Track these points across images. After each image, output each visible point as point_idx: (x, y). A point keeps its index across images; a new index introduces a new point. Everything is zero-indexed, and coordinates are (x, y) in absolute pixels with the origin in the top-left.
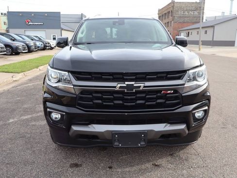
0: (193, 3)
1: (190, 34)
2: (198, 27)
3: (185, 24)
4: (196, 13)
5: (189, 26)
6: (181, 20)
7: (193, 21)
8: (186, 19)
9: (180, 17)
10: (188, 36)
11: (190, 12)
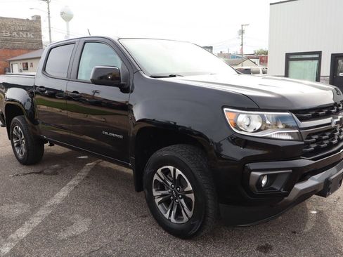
0: (23, 20)
1: (29, 65)
2: (39, 56)
3: (15, 51)
4: (30, 35)
5: (23, 54)
6: (9, 45)
7: (28, 47)
8: (17, 44)
9: (6, 40)
10: (27, 69)
11: (21, 33)
